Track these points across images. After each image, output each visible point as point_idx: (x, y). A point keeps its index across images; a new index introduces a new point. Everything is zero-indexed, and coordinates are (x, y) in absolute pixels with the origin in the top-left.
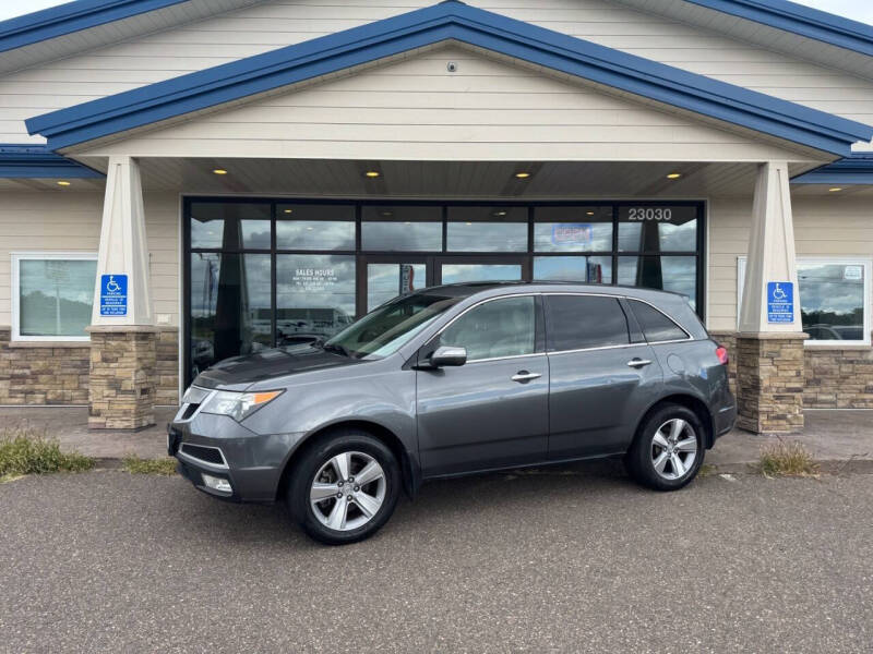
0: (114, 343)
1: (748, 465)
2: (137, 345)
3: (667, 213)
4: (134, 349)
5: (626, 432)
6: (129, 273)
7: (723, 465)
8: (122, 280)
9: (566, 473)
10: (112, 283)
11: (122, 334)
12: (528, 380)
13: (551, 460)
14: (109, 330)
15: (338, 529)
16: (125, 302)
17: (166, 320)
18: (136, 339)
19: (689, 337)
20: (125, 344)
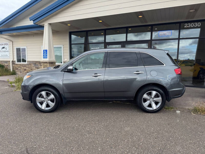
0: (45, 64)
1: (189, 109)
2: (49, 65)
3: (199, 24)
4: (48, 65)
5: (132, 93)
6: (48, 49)
7: (179, 108)
8: (46, 51)
9: (127, 103)
10: (45, 51)
11: (46, 62)
12: (97, 76)
13: (106, 99)
14: (44, 61)
15: (44, 109)
16: (47, 56)
17: (66, 60)
18: (49, 63)
19: (164, 65)
20: (47, 65)
